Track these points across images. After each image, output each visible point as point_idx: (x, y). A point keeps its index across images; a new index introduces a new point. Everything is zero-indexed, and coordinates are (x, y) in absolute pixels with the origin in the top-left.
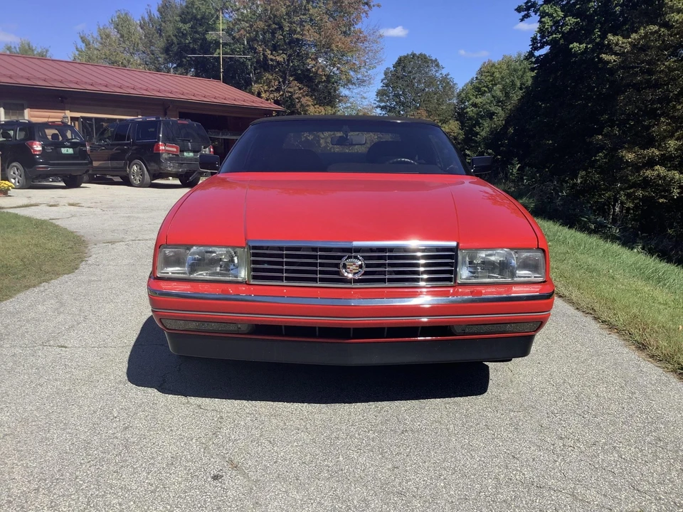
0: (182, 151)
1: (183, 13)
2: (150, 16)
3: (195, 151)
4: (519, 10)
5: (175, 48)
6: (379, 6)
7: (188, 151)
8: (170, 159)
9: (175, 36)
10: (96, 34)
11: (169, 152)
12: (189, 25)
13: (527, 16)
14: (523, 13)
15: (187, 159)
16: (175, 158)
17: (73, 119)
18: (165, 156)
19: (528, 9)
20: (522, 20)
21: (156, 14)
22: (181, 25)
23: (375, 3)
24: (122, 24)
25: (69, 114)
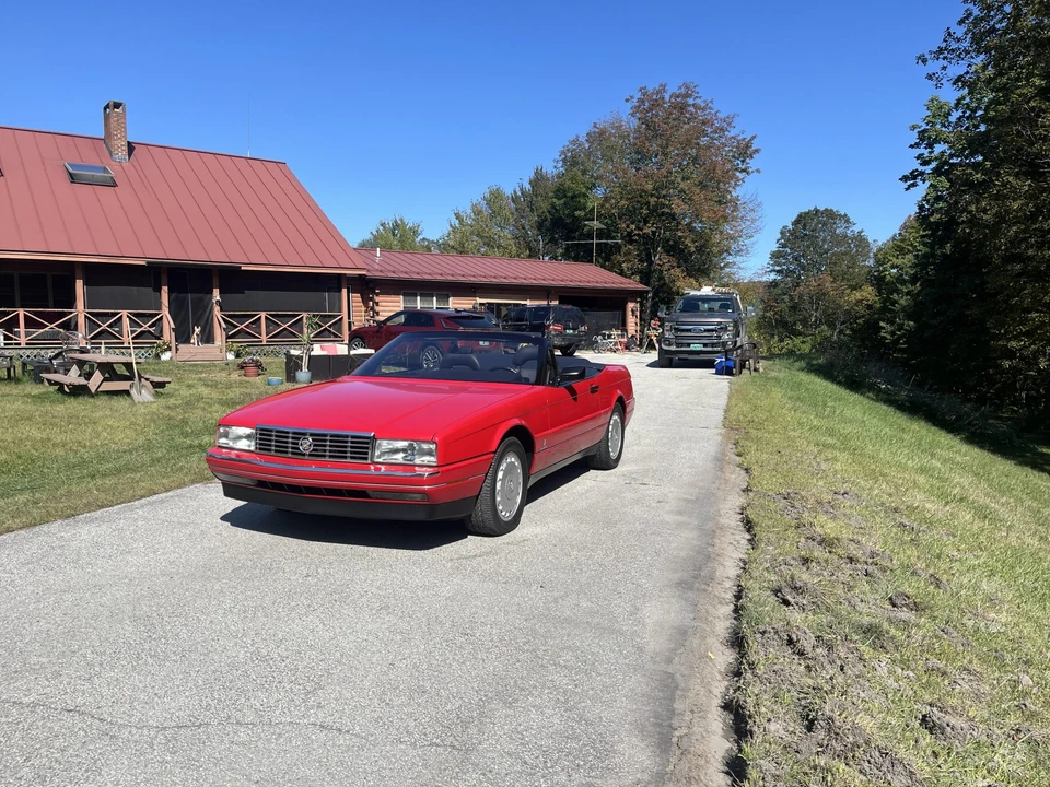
0: (565, 329)
1: (558, 191)
2: (521, 190)
3: (574, 329)
4: (905, 179)
5: (548, 223)
6: (758, 171)
7: (569, 329)
8: (557, 335)
9: (549, 212)
10: (469, 211)
11: (555, 330)
12: (562, 201)
13: (914, 185)
14: (909, 183)
15: (570, 335)
16: (560, 334)
17: (481, 304)
18: (553, 333)
19: (915, 178)
20: (907, 189)
21: (528, 187)
22: (555, 200)
23: (754, 169)
24: (495, 197)
25: (479, 300)
